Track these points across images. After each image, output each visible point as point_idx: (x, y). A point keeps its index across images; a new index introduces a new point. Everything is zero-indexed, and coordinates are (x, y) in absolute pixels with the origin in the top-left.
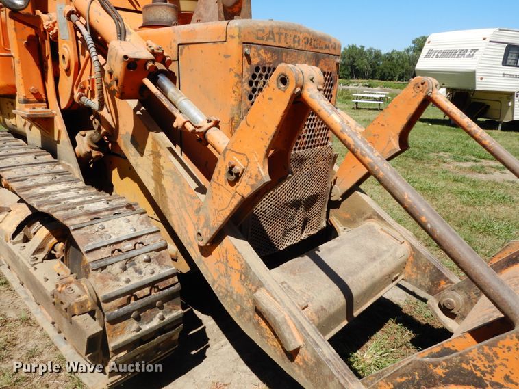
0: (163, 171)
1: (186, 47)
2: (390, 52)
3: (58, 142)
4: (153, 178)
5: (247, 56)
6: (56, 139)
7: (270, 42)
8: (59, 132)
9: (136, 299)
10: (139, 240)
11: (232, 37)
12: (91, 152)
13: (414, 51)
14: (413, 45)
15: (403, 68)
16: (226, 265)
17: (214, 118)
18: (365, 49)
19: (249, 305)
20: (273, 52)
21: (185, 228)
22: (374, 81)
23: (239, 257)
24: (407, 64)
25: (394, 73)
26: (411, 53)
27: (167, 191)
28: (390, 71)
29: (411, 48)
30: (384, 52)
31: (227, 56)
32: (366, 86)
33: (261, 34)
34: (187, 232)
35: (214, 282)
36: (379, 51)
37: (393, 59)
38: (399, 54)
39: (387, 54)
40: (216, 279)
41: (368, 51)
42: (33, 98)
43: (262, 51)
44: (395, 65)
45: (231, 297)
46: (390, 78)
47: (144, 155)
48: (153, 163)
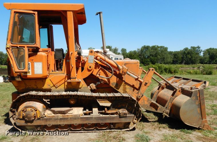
0: (126, 88)
1: (127, 64)
4: (123, 90)
6: (80, 87)
8: (83, 85)
19: (149, 105)
23: (147, 98)
27: (127, 91)
45: (145, 105)
47: (121, 86)
48: (123, 87)
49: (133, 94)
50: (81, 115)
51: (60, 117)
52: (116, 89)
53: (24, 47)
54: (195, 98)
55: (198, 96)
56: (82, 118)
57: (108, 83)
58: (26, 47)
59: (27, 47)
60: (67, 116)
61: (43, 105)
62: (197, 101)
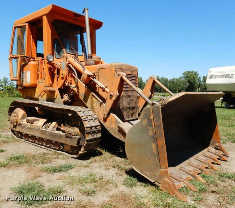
0: (94, 102)
1: (101, 69)
2: (172, 79)
3: (56, 99)
4: (90, 104)
5: (116, 70)
6: (55, 97)
7: (121, 68)
8: (57, 95)
9: (92, 129)
10: (92, 116)
11: (113, 67)
12: (68, 100)
13: (184, 78)
14: (183, 75)
15: (180, 86)
16: (111, 121)
17: (106, 86)
18: (160, 78)
19: (117, 129)
20: (121, 70)
21: (100, 115)
22: (166, 93)
23: (114, 118)
24: (182, 84)
25: (176, 89)
26: (183, 79)
27: (95, 107)
28: (173, 88)
29: (183, 77)
30: (169, 79)
31: (111, 71)
32: (162, 96)
33: (118, 66)
34: (100, 116)
35: (108, 127)
36: (167, 79)
37: (174, 82)
38: (177, 79)
39: (171, 80)
40: (108, 126)
41: (161, 78)
42: (49, 85)
43: (119, 70)
44: (175, 85)
45: (112, 129)
46: (174, 91)
47: (88, 99)
48: (91, 100)
49: (99, 111)
50: (40, 128)
51: (30, 127)
52: (84, 102)
53: (18, 57)
54: (146, 123)
55: (152, 120)
56: (41, 131)
57: (78, 94)
58: (19, 57)
59: (21, 57)
60: (33, 126)
61: (24, 112)
62: (151, 128)
